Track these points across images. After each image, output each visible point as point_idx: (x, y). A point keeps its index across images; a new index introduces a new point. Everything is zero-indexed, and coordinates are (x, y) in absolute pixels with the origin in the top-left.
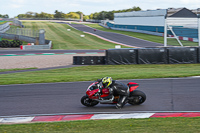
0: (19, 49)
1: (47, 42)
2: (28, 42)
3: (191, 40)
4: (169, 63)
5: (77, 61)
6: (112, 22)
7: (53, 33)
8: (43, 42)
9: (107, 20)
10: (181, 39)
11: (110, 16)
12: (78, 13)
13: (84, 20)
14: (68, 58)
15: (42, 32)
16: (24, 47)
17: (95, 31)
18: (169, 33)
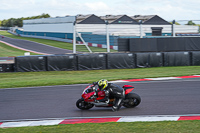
3: (100, 47)
4: (78, 69)
6: (21, 29)
9: (16, 27)
10: (90, 45)
11: (19, 23)
17: (2, 38)
18: (78, 39)
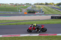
0: (34, 14)
1: (43, 12)
2: (37, 12)
5: (52, 18)
7: (45, 9)
8: (42, 12)
12: (52, 3)
13: (54, 5)
14: (49, 17)
15: (41, 9)
16: (36, 13)
17: (58, 9)
